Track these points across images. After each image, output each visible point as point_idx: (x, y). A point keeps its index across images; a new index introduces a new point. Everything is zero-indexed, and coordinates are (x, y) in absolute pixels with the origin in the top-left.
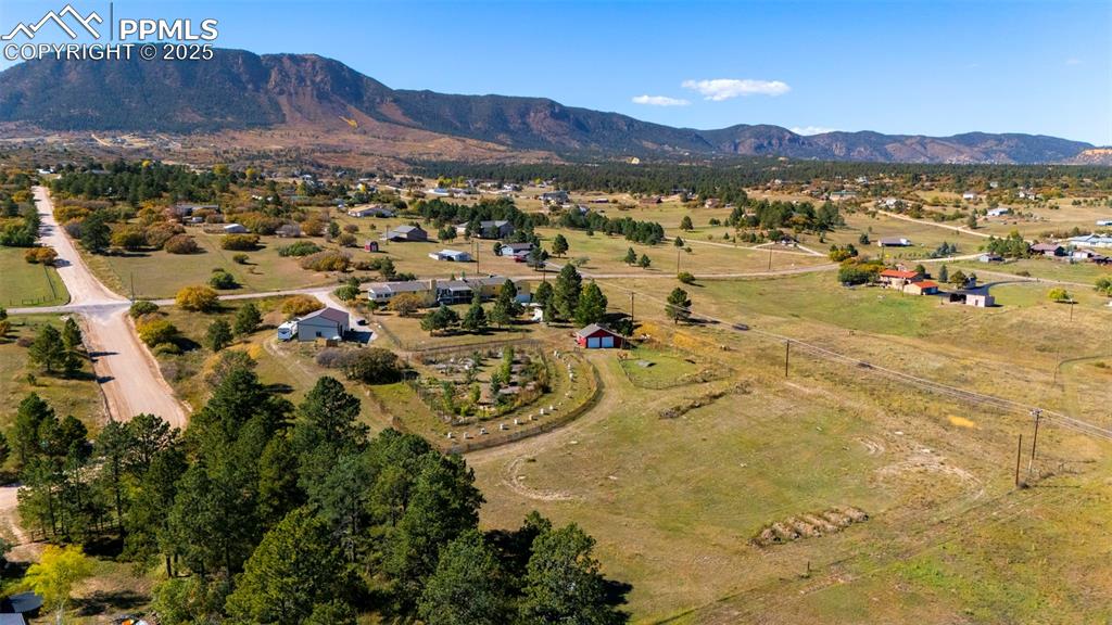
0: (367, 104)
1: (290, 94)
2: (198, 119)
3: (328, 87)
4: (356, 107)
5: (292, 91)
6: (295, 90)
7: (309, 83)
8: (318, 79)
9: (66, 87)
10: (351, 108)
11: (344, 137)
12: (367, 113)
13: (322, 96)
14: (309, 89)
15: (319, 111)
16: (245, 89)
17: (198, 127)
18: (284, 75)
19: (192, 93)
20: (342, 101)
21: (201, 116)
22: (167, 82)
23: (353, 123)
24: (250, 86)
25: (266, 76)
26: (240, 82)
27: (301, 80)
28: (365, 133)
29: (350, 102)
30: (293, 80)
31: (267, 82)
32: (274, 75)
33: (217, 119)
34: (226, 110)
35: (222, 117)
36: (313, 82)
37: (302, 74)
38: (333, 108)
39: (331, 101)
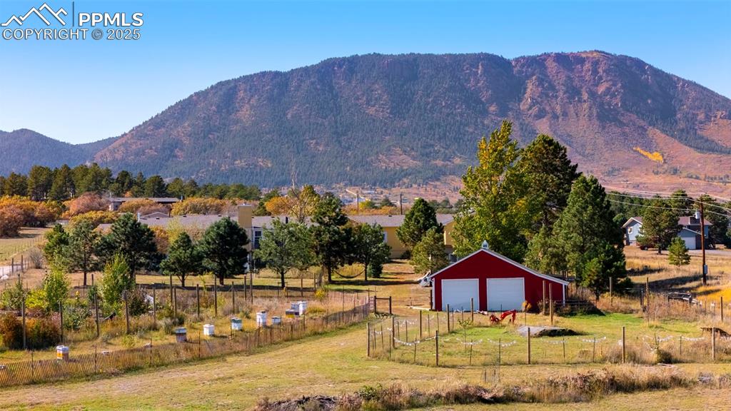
0: (682, 125)
1: (556, 117)
2: (409, 162)
3: (617, 101)
4: (663, 131)
5: (558, 109)
6: (563, 106)
7: (585, 96)
8: (601, 89)
9: (234, 128)
10: (655, 133)
11: (638, 180)
12: (680, 140)
13: (606, 116)
14: (585, 106)
15: (600, 141)
16: (485, 113)
17: (405, 176)
18: (548, 88)
19: (406, 123)
20: (642, 123)
21: (414, 158)
22: (371, 111)
23: (656, 157)
24: (493, 108)
25: (517, 90)
26: (479, 102)
27: (574, 92)
28: (675, 172)
29: (652, 124)
30: (561, 94)
31: (520, 100)
32: (531, 88)
33: (439, 163)
34: (455, 147)
35: (447, 158)
36: (593, 94)
37: (576, 83)
38: (624, 134)
39: (622, 124)
